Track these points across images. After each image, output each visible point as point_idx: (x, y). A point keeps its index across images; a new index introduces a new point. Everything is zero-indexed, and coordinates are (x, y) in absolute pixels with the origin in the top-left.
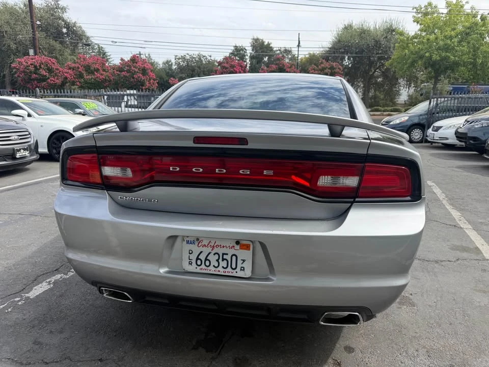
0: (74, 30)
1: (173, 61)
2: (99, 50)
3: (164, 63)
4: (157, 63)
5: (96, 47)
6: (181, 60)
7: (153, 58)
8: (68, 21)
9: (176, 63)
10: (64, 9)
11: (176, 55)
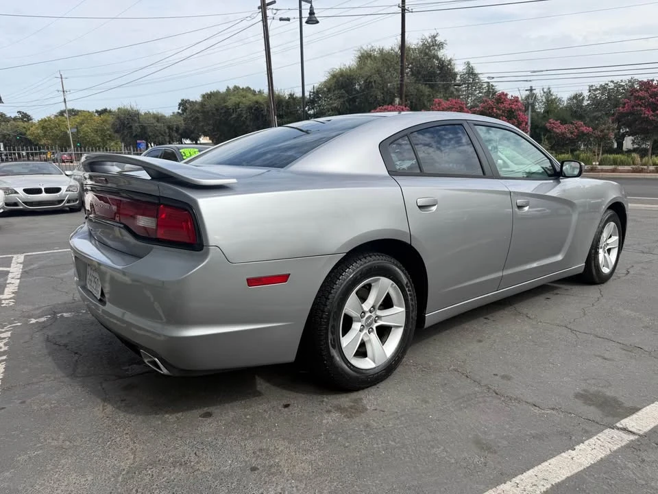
0: (448, 68)
1: (586, 94)
2: (489, 89)
3: (570, 99)
4: (560, 100)
5: (485, 85)
6: (599, 91)
7: (555, 94)
8: (443, 59)
9: (589, 98)
10: (441, 46)
11: (591, 84)
